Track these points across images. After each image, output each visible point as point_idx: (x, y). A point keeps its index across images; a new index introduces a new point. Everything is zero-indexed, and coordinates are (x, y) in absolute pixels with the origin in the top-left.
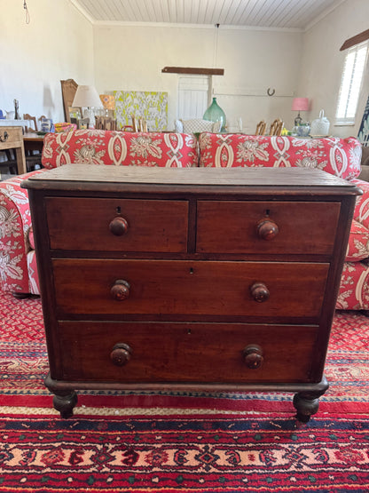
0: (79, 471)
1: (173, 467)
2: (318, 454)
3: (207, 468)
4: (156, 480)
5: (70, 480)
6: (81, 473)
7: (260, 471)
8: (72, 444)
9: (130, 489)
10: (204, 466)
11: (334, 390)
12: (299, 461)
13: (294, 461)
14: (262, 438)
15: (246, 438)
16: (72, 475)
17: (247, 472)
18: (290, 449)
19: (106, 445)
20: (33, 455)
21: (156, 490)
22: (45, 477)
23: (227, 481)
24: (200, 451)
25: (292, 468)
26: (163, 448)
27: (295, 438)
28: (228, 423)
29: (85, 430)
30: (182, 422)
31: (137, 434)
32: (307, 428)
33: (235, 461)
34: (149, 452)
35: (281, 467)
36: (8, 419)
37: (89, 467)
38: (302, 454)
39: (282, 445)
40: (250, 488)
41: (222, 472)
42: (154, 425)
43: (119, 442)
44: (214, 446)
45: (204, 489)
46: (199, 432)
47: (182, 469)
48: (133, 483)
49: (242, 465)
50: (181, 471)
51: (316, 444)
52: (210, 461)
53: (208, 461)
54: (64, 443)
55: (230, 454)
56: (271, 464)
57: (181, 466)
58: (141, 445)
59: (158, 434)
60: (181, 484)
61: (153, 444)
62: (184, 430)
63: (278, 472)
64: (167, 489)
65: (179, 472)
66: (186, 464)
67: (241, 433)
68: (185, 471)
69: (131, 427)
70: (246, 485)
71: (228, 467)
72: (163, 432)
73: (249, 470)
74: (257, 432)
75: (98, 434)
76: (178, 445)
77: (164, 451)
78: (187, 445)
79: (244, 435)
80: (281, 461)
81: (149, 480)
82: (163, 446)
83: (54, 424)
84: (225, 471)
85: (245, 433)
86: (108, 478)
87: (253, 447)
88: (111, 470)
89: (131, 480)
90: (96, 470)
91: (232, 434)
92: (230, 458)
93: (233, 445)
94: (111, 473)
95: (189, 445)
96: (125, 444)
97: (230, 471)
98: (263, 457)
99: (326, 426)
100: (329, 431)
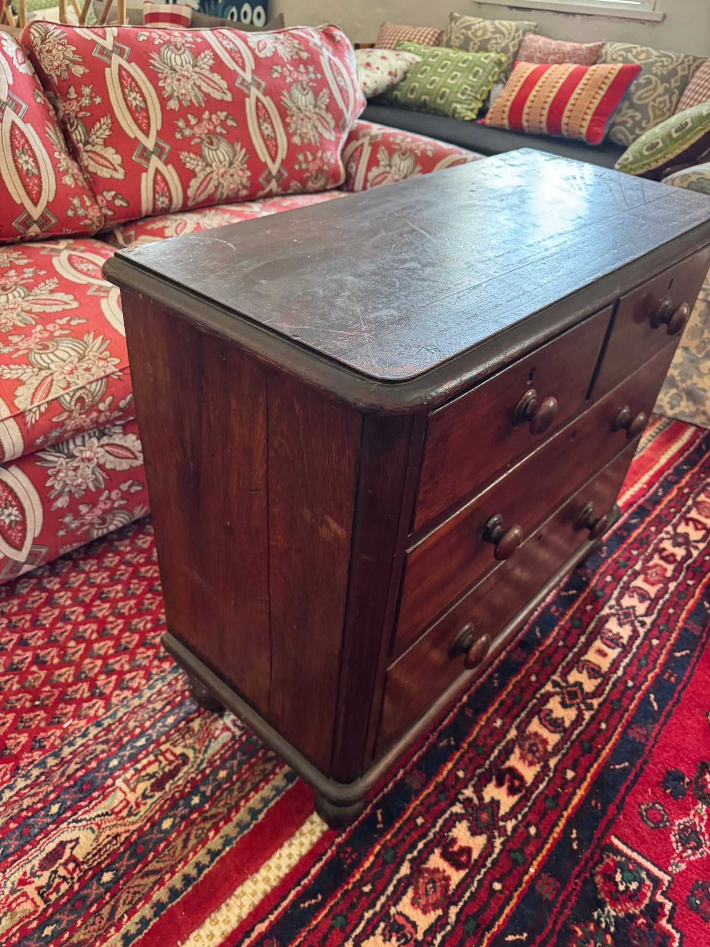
0: (489, 863)
1: (563, 741)
2: (636, 596)
3: (590, 707)
4: (570, 774)
5: (497, 886)
6: (493, 862)
7: (626, 661)
8: (421, 845)
9: (566, 814)
10: (583, 706)
12: (636, 617)
13: (632, 622)
14: (580, 620)
15: (570, 634)
16: (491, 876)
17: (620, 672)
18: (613, 611)
19: (461, 797)
20: (402, 921)
21: (585, 785)
22: (466, 922)
23: (619, 701)
24: (558, 693)
25: (642, 631)
26: (521, 729)
27: (600, 594)
28: (531, 631)
29: (405, 810)
30: (491, 677)
31: (470, 744)
32: (594, 572)
33: (594, 671)
34: (517, 751)
35: (632, 639)
36: (261, 927)
37: (489, 846)
38: (628, 608)
39: (603, 613)
40: (643, 687)
41: (604, 696)
42: (469, 713)
43: (468, 776)
44: (558, 673)
45: (617, 732)
46: (523, 672)
47: (572, 734)
48: (557, 804)
49: (607, 670)
50: (574, 737)
51: (621, 584)
52: (579, 695)
53: (578, 697)
54: (409, 856)
55: (583, 668)
56: (623, 644)
57: (567, 733)
58: (496, 752)
59: (491, 720)
60: (595, 751)
61: (505, 737)
62: (507, 685)
63: (638, 648)
64: (592, 770)
65: (575, 740)
66: (567, 724)
67: (558, 634)
68: (576, 732)
69: (449, 742)
70: (637, 688)
71: (600, 685)
72: (491, 710)
73: (618, 669)
74: (567, 617)
75: (429, 795)
76: (527, 709)
77: (527, 733)
78: (535, 701)
79: (563, 633)
80: (625, 632)
81: (565, 783)
82: (517, 728)
83: (349, 850)
84: (606, 692)
85: (560, 629)
86: (528, 832)
87: (587, 639)
88: (516, 818)
89: (549, 804)
90: (502, 839)
91: (552, 643)
92: (588, 672)
93: (571, 655)
94: (521, 822)
95: (537, 699)
96: (479, 771)
97: (608, 688)
98: (609, 643)
99: (602, 555)
100: (613, 560)
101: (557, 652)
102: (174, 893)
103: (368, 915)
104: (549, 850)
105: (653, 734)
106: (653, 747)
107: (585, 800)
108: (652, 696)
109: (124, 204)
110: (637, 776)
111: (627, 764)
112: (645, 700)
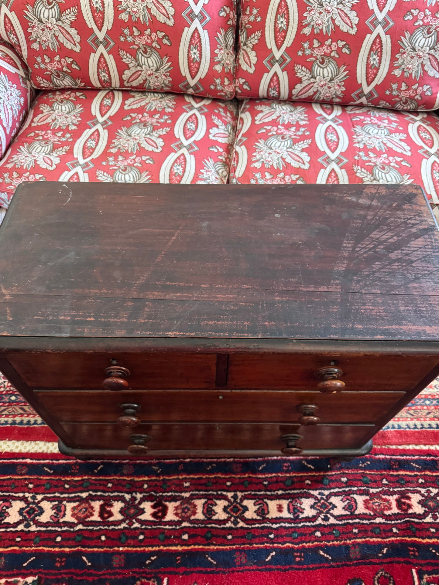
0: (111, 527)
1: (202, 522)
2: (346, 503)
3: (235, 523)
4: (185, 537)
5: (103, 538)
6: (113, 529)
7: (287, 525)
8: (99, 493)
9: (162, 547)
10: (232, 519)
12: (327, 512)
13: (321, 512)
14: (293, 483)
15: (275, 484)
16: (105, 533)
17: (274, 526)
18: (319, 497)
19: (134, 494)
20: (63, 509)
21: (186, 548)
22: (78, 535)
23: (254, 537)
24: (229, 501)
25: (319, 521)
26: (192, 497)
27: (326, 481)
28: (259, 464)
29: (110, 476)
30: (210, 463)
31: (164, 480)
32: (341, 468)
33: (263, 512)
34: (178, 503)
35: (307, 519)
36: (29, 461)
37: (118, 523)
38: (331, 503)
39: (312, 492)
40: (275, 545)
41: (250, 527)
42: (181, 467)
43: (146, 490)
44: (243, 494)
45: (231, 547)
46: (228, 476)
47: (211, 523)
48: (164, 540)
49: (270, 518)
50: (210, 526)
51: (347, 489)
52: (238, 513)
53: (236, 513)
54: (91, 492)
55: (258, 505)
56: (298, 516)
57: (209, 520)
58: (170, 494)
59: (185, 480)
60: (209, 541)
61: (181, 492)
62: (213, 474)
63: (304, 526)
64: (197, 547)
65: (208, 527)
66: (214, 518)
67: (271, 477)
68: (213, 525)
69: (158, 470)
70: (272, 541)
71: (256, 520)
72: (192, 476)
73: (276, 523)
74: (288, 475)
75: (125, 480)
76: (206, 493)
77: (192, 502)
78: (215, 493)
79: (275, 479)
80: (309, 512)
81: (179, 537)
82: (191, 495)
83: (77, 467)
84: (253, 526)
85: (275, 476)
86: (139, 535)
87: (282, 494)
88: (142, 526)
89: (161, 537)
90: (127, 526)
91: (262, 478)
92: (259, 509)
93: (262, 493)
94: (141, 529)
95: (217, 494)
96: (153, 493)
97: (257, 525)
98: (291, 507)
99: (361, 465)
100: (363, 473)
101: (257, 484)
102: (21, 423)
103: (57, 494)
104: (137, 551)
105: (247, 567)
106: (238, 571)
107: (177, 553)
108: (274, 553)
109: (248, 89)
110: (212, 572)
111: (215, 563)
112: (267, 551)
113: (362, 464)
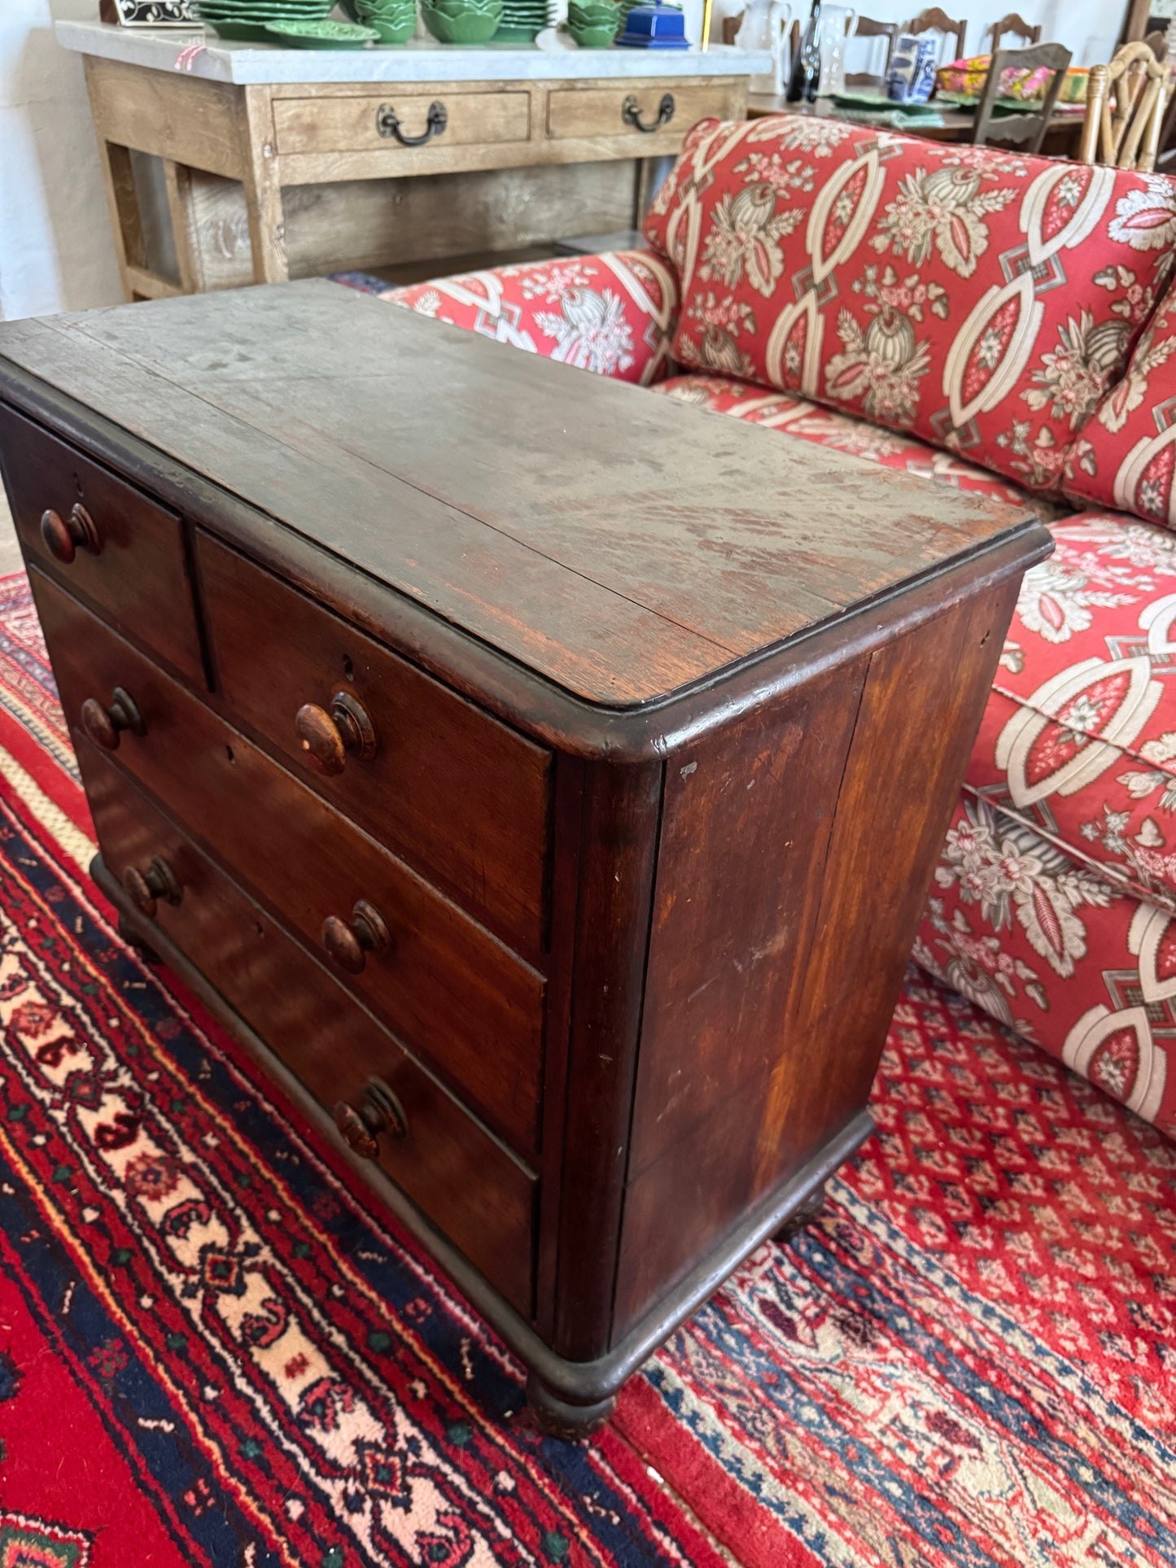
0: (29, 1080)
1: (146, 1223)
2: (441, 1531)
3: (189, 1292)
4: (90, 1215)
6: (27, 1085)
7: (265, 1412)
8: (85, 1018)
9: (39, 1189)
10: (194, 1279)
11: (794, 1447)
12: (375, 1495)
13: (362, 1477)
14: (388, 1352)
15: (355, 1316)
16: (11, 1078)
17: (241, 1383)
18: (401, 1444)
19: (123, 1070)
20: (18, 990)
21: (65, 1231)
23: (182, 1353)
24: (233, 1244)
25: (333, 1488)
27: (460, 1436)
28: (374, 1245)
29: (135, 1010)
30: (294, 1150)
31: (191, 1097)
32: (530, 1451)
33: (259, 1332)
34: (157, 1153)
35: (316, 1453)
37: (48, 1086)
38: (407, 1488)
39: (400, 1417)
40: (193, 1417)
41: (201, 1327)
42: (243, 1106)
43: (146, 1084)
44: (271, 1260)
45: (125, 1320)
46: (290, 1203)
47: (153, 1242)
48: (55, 1183)
49: (256, 1359)
50: (146, 1243)
51: (483, 1508)
52: (217, 1282)
53: (214, 1277)
54: (79, 1006)
55: (270, 1311)
56: (309, 1424)
57: (158, 1236)
58: (167, 1125)
59: (219, 1132)
60: (109, 1268)
61: (185, 1142)
62: (274, 1171)
63: (291, 1456)
64: (81, 1251)
65: (140, 1243)
66: (172, 1241)
67: (362, 1294)
68: (153, 1251)
69: (205, 1072)
70: (198, 1400)
71: (226, 1330)
72: (237, 1138)
73: (250, 1383)
74: (398, 1327)
75: (142, 1037)
76: (219, 1188)
77: (180, 1176)
78: (231, 1204)
79: (363, 1305)
80: (338, 1445)
81: (81, 1204)
82: (194, 1166)
83: (115, 957)
84: (207, 1334)
85: (371, 1300)
86: (40, 1133)
87: (338, 1348)
88: (64, 1125)
89: (63, 1173)
90: (48, 1101)
91: (343, 1276)
92: (258, 1318)
93: (306, 1300)
94: (57, 1128)
95: (233, 1210)
96: (148, 1096)
97: (215, 1342)
98: (318, 1392)
99: (588, 1500)
100: (571, 1524)
101: (319, 1275)
103: (41, 965)
104: (6, 1152)
105: (95, 1387)
106: (73, 1373)
107: (44, 1223)
108: (168, 1427)
110: (38, 1317)
111: (66, 1310)
112: (165, 1408)
113: (593, 1503)
